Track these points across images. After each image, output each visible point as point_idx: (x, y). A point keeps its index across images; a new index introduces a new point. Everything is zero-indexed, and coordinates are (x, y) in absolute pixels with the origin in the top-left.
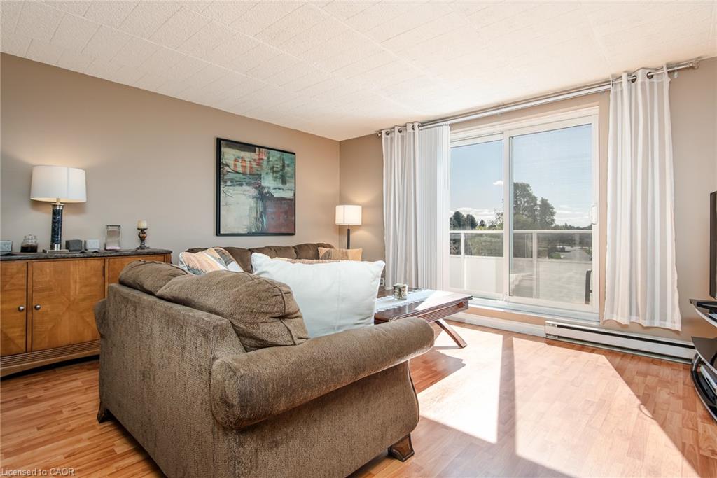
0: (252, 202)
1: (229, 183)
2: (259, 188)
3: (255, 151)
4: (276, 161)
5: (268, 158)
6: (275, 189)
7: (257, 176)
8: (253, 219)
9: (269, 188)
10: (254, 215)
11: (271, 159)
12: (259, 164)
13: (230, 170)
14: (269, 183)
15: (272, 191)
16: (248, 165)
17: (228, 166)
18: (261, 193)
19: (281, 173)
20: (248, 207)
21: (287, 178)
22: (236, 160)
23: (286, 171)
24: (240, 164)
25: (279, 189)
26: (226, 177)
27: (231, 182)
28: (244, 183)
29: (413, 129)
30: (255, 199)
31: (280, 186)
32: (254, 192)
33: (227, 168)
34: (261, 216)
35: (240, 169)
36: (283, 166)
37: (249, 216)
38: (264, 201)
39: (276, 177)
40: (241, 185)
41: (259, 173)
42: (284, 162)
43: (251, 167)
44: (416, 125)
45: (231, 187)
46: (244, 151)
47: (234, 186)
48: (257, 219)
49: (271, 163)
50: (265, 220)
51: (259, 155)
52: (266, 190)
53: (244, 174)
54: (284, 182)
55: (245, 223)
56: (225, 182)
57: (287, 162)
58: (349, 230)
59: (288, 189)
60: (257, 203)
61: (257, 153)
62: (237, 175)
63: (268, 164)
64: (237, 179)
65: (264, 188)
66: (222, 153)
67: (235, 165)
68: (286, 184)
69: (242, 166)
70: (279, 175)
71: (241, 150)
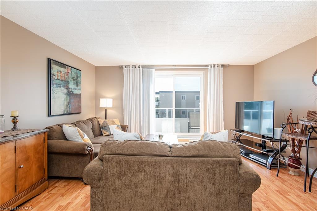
0: (65, 96)
1: (55, 86)
2: (68, 88)
3: (66, 68)
4: (74, 74)
5: (71, 72)
6: (74, 89)
7: (67, 82)
8: (65, 106)
9: (72, 88)
10: (66, 104)
11: (72, 73)
12: (68, 76)
13: (55, 78)
14: (72, 86)
15: (73, 90)
16: (63, 76)
17: (55, 75)
18: (68, 92)
19: (76, 81)
20: (63, 100)
21: (78, 84)
22: (58, 72)
23: (78, 80)
24: (60, 75)
25: (76, 89)
26: (54, 82)
27: (56, 85)
28: (62, 86)
29: (139, 68)
30: (66, 95)
31: (76, 87)
32: (65, 91)
33: (54, 76)
34: (69, 105)
35: (59, 78)
36: (77, 77)
37: (64, 104)
38: (70, 96)
39: (74, 83)
40: (60, 87)
41: (67, 80)
42: (77, 75)
43: (64, 77)
44: (141, 66)
45: (56, 88)
46: (62, 67)
47: (57, 87)
48: (67, 106)
49: (72, 75)
50: (70, 106)
51: (68, 70)
52: (70, 90)
53: (62, 80)
54: (77, 86)
55: (62, 109)
56: (53, 85)
57: (78, 75)
58: (106, 110)
59: (79, 90)
60: (67, 97)
61: (67, 69)
62: (59, 81)
63: (71, 76)
64: (59, 84)
65: (69, 88)
66: (52, 68)
67: (58, 75)
68: (78, 86)
69: (61, 76)
70: (75, 82)
71: (60, 67)
